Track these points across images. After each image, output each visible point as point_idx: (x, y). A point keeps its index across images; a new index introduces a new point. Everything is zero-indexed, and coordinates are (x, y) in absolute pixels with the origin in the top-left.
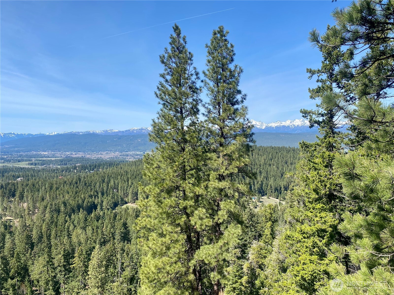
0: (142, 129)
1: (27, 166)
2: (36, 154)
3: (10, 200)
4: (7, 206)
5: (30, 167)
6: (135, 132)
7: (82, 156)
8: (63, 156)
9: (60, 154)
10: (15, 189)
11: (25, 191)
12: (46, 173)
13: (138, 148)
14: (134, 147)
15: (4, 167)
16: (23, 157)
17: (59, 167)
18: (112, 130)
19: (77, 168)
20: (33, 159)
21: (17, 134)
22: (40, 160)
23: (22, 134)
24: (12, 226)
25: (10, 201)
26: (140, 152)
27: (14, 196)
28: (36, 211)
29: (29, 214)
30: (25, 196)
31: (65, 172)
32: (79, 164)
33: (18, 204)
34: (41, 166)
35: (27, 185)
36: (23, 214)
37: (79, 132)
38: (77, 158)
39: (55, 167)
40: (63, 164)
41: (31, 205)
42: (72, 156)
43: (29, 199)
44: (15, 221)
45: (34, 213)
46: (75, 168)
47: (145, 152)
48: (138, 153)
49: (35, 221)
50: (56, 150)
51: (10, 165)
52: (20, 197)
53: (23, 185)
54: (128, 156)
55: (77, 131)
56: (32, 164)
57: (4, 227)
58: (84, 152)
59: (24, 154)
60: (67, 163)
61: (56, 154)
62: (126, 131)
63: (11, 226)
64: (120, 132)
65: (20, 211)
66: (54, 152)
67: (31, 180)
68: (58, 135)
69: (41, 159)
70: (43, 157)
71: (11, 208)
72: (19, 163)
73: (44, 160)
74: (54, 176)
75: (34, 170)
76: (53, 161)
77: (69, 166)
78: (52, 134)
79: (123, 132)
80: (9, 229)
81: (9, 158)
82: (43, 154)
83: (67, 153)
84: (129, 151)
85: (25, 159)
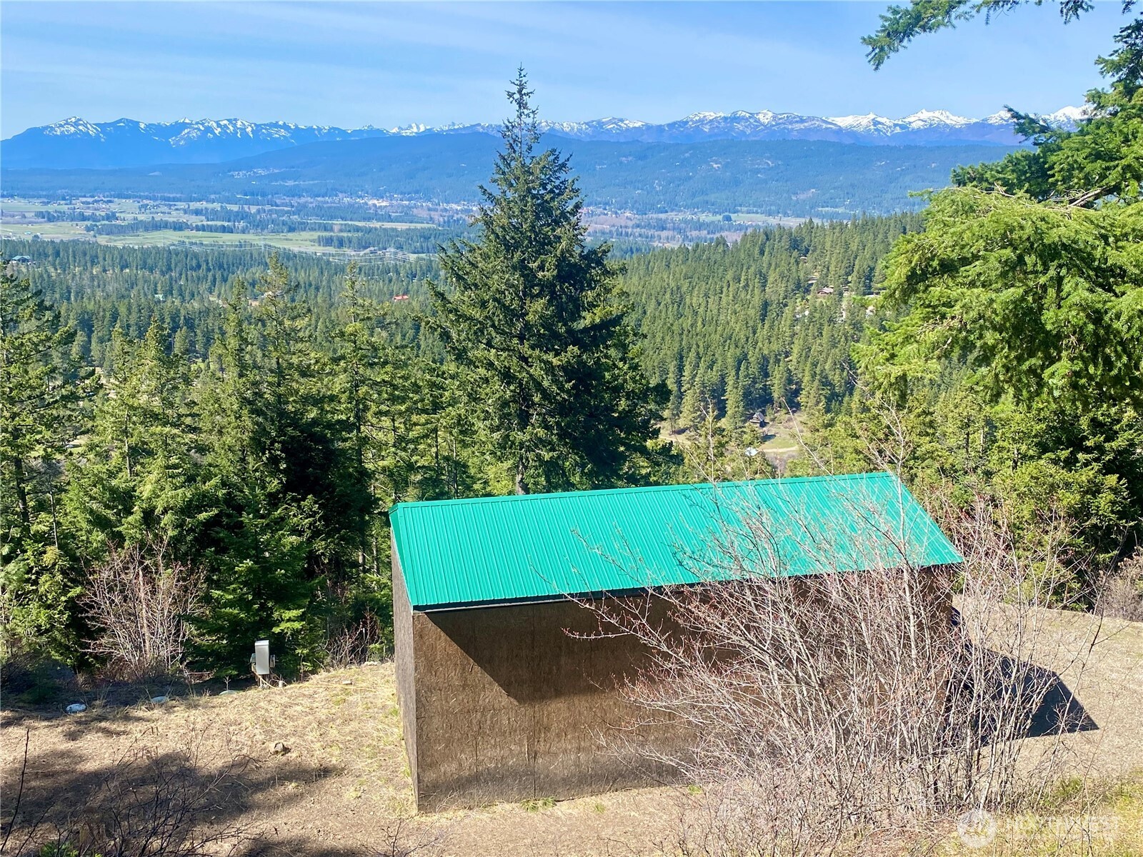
0: (735, 119)
1: (313, 250)
2: (351, 205)
5: (321, 250)
6: (705, 129)
8: (435, 216)
9: (429, 209)
13: (706, 198)
14: (694, 195)
15: (241, 246)
16: (307, 215)
18: (622, 120)
20: (337, 224)
21: (296, 126)
22: (358, 229)
23: (311, 128)
26: (715, 213)
31: (419, 279)
40: (431, 247)
47: (733, 216)
48: (705, 217)
50: (417, 192)
51: (262, 241)
54: (663, 229)
55: (494, 123)
56: (329, 242)
59: (312, 202)
61: (416, 207)
62: (672, 125)
64: (649, 128)
66: (410, 200)
68: (429, 137)
69: (361, 224)
70: (369, 219)
72: (290, 235)
73: (370, 230)
78: (408, 133)
79: (660, 128)
81: (263, 215)
82: (375, 205)
83: (454, 206)
84: (672, 210)
85: (313, 220)
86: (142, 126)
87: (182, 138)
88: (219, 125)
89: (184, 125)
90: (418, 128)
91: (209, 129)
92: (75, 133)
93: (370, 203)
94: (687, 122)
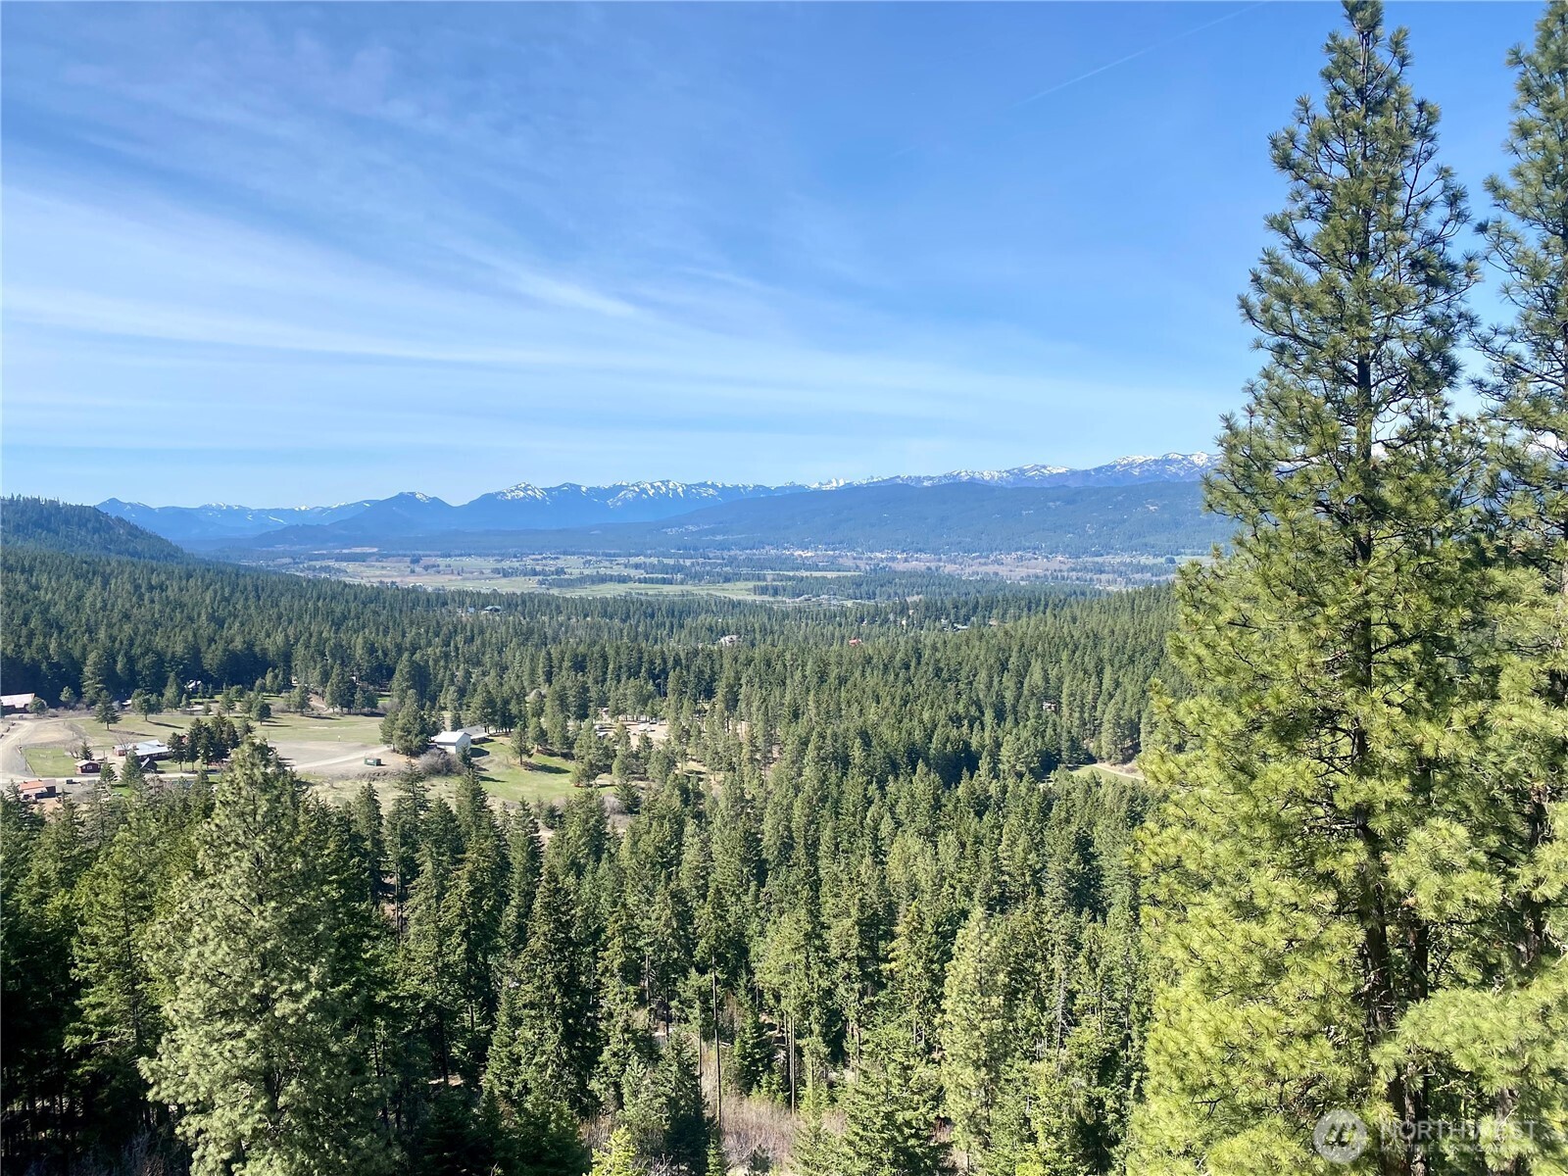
0: (1167, 461)
1: (750, 598)
2: (778, 557)
3: (699, 707)
4: (691, 726)
5: (758, 598)
6: (1136, 472)
7: (929, 568)
8: (862, 566)
10: (714, 673)
11: (743, 681)
12: (807, 625)
13: (1144, 540)
14: (1131, 538)
15: (683, 595)
16: (738, 566)
17: (849, 604)
18: (1045, 467)
19: (911, 612)
20: (769, 574)
21: (723, 485)
22: (789, 578)
24: (703, 796)
25: (699, 712)
26: (1156, 556)
27: (710, 694)
28: (776, 755)
29: (752, 760)
30: (741, 697)
31: (869, 623)
32: (916, 598)
33: (723, 724)
34: (793, 597)
35: (749, 662)
36: (734, 759)
37: (919, 479)
38: (913, 574)
39: (834, 602)
40: (864, 593)
41: (759, 731)
42: (894, 565)
43: (754, 709)
44: (712, 777)
45: (768, 760)
46: (903, 610)
48: (1146, 560)
49: (771, 787)
50: (841, 542)
51: (700, 591)
52: (727, 701)
53: (736, 659)
54: (1101, 572)
55: (914, 474)
56: (764, 591)
57: (681, 795)
58: (935, 552)
59: (742, 555)
60: (877, 592)
61: (840, 556)
62: (1098, 470)
63: (699, 795)
64: (1073, 473)
65: (728, 749)
66: (834, 550)
67: (762, 646)
68: (850, 491)
69: (791, 574)
70: (798, 569)
71: (703, 735)
72: (726, 585)
73: (802, 579)
74: (833, 635)
75: (770, 612)
76: (832, 581)
77: (882, 603)
78: (828, 487)
79: (1086, 473)
80: (695, 804)
81: (698, 568)
82: (801, 556)
83: (879, 555)
84: (1108, 554)
85: (744, 571)
86: (584, 489)
87: (619, 500)
88: (653, 487)
89: (622, 488)
90: (837, 482)
91: (644, 491)
92: (524, 497)
93: (796, 554)
94: (1115, 466)
